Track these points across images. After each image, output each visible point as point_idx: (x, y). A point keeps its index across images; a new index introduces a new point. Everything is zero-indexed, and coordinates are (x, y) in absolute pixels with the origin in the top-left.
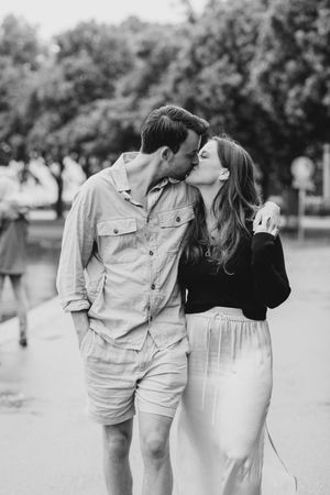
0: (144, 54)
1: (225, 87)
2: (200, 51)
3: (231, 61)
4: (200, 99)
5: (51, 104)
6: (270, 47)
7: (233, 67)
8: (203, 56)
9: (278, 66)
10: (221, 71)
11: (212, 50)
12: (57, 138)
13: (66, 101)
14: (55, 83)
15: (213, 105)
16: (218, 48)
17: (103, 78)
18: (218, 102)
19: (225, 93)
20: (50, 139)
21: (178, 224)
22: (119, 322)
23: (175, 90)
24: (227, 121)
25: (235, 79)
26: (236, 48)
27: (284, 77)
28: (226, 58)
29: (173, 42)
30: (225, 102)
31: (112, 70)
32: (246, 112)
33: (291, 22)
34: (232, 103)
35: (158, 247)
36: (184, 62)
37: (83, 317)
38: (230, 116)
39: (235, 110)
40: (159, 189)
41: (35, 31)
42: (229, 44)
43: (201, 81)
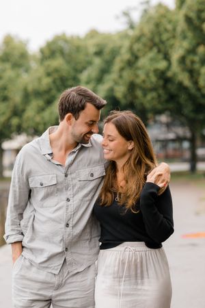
0: (99, 53)
1: (156, 71)
2: (136, 47)
3: (159, 51)
4: (138, 81)
5: (38, 94)
6: (185, 37)
7: (161, 56)
8: (139, 50)
9: (192, 51)
10: (152, 60)
11: (145, 45)
12: (43, 118)
13: (48, 91)
14: (40, 80)
15: (148, 85)
16: (149, 43)
17: (72, 73)
18: (151, 82)
19: (156, 75)
20: (38, 119)
21: (92, 178)
22: (42, 251)
23: (121, 77)
24: (159, 96)
25: (162, 65)
26: (162, 42)
27: (197, 59)
28: (155, 50)
29: (118, 43)
30: (157, 82)
31: (79, 67)
32: (172, 88)
33: (199, 17)
34: (161, 83)
35: (74, 196)
36: (125, 55)
37: (18, 247)
38: (161, 91)
39: (164, 87)
40: (75, 152)
41: (26, 45)
42: (157, 40)
43: (138, 68)
